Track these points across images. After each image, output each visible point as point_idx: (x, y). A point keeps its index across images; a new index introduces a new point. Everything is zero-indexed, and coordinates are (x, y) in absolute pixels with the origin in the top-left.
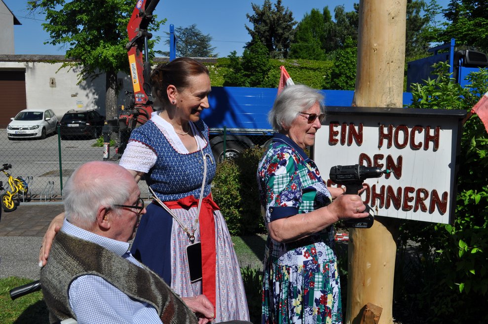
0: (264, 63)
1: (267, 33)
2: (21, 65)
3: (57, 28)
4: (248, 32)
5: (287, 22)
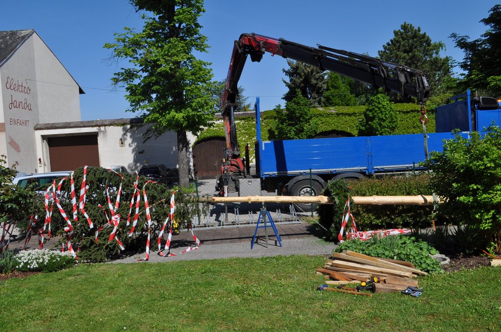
0: (306, 112)
1: (302, 85)
2: (95, 129)
3: (137, 98)
4: (285, 85)
5: (319, 73)
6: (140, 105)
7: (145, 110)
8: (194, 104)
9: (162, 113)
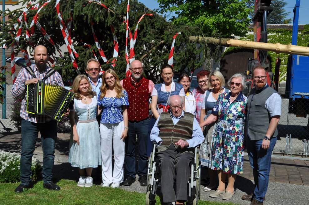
6: (169, 7)
7: (174, 12)
8: (226, 10)
9: (191, 16)
